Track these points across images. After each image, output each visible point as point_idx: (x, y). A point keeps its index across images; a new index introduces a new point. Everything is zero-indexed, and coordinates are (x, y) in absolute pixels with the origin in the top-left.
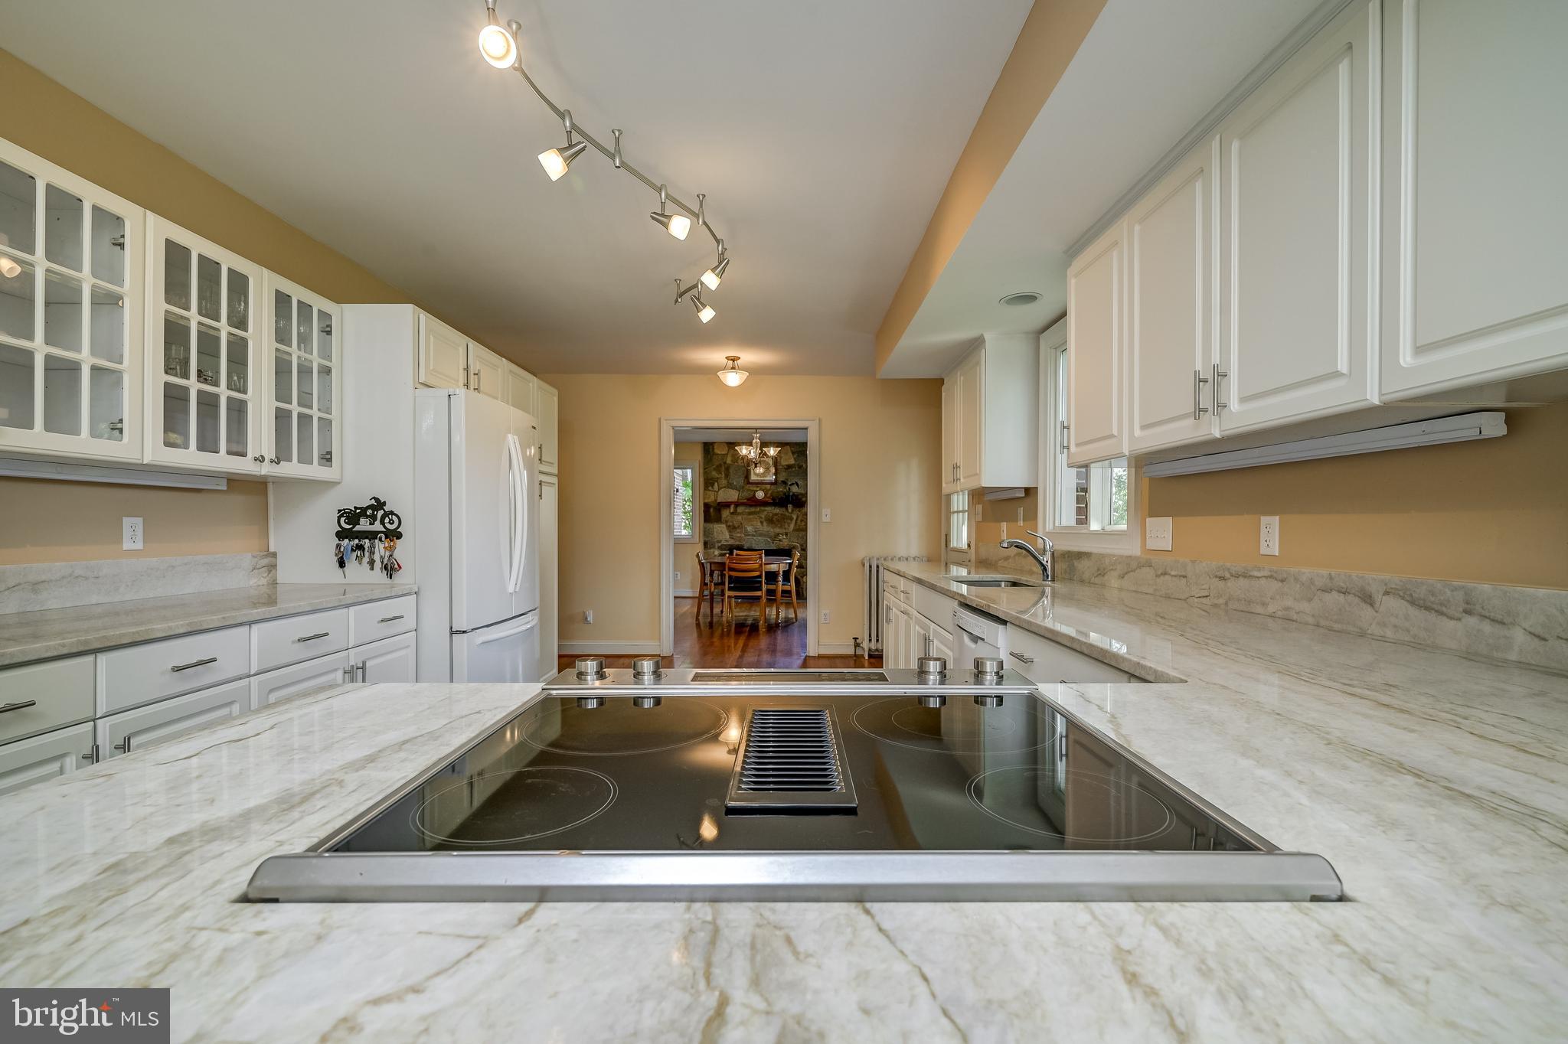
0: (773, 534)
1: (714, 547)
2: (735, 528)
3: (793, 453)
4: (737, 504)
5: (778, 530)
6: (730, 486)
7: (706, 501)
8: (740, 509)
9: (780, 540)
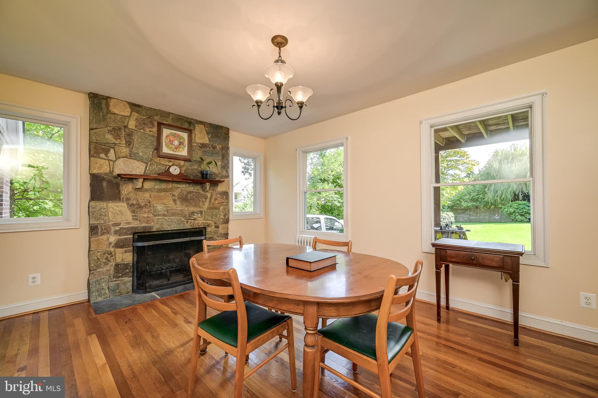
0: (187, 213)
1: (108, 232)
2: (140, 207)
3: (208, 133)
4: (146, 179)
5: (192, 209)
6: (132, 156)
7: (95, 171)
8: (148, 185)
9: (195, 219)
